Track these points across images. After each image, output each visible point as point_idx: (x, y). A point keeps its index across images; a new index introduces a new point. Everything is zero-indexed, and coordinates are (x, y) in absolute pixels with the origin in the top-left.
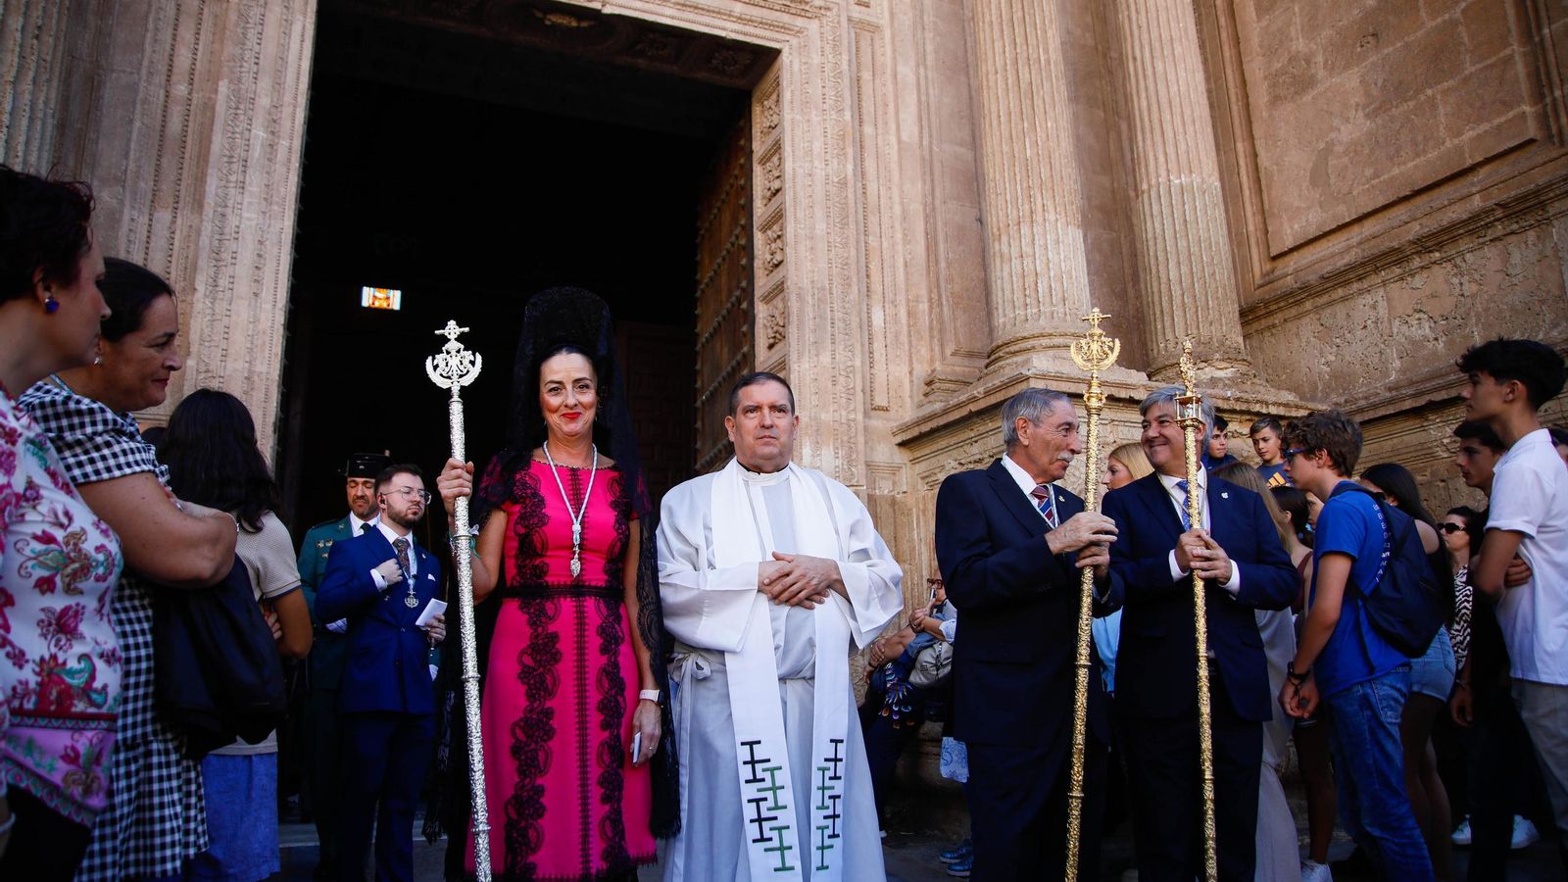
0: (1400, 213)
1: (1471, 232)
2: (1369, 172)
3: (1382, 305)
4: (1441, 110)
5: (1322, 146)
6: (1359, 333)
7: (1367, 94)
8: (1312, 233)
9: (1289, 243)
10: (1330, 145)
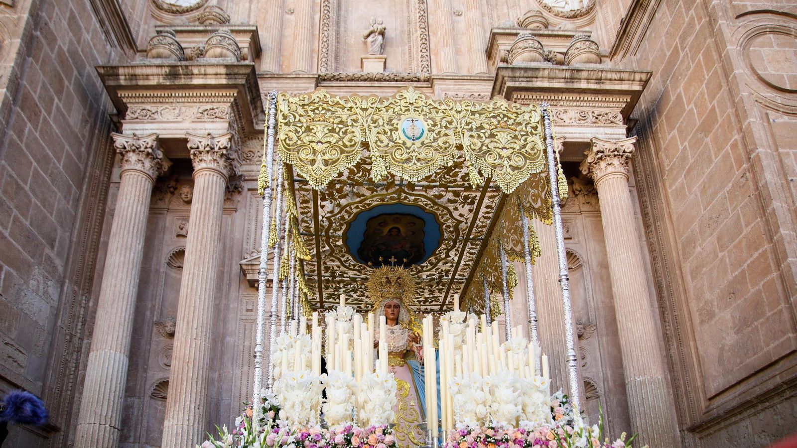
0: (752, 381)
1: (778, 394)
2: (738, 360)
3: (750, 427)
4: (761, 333)
5: (721, 346)
6: (743, 440)
7: (734, 323)
8: (722, 389)
9: (713, 393)
10: (724, 345)
